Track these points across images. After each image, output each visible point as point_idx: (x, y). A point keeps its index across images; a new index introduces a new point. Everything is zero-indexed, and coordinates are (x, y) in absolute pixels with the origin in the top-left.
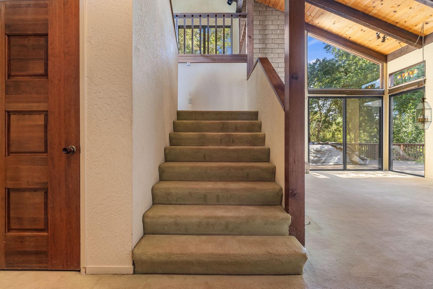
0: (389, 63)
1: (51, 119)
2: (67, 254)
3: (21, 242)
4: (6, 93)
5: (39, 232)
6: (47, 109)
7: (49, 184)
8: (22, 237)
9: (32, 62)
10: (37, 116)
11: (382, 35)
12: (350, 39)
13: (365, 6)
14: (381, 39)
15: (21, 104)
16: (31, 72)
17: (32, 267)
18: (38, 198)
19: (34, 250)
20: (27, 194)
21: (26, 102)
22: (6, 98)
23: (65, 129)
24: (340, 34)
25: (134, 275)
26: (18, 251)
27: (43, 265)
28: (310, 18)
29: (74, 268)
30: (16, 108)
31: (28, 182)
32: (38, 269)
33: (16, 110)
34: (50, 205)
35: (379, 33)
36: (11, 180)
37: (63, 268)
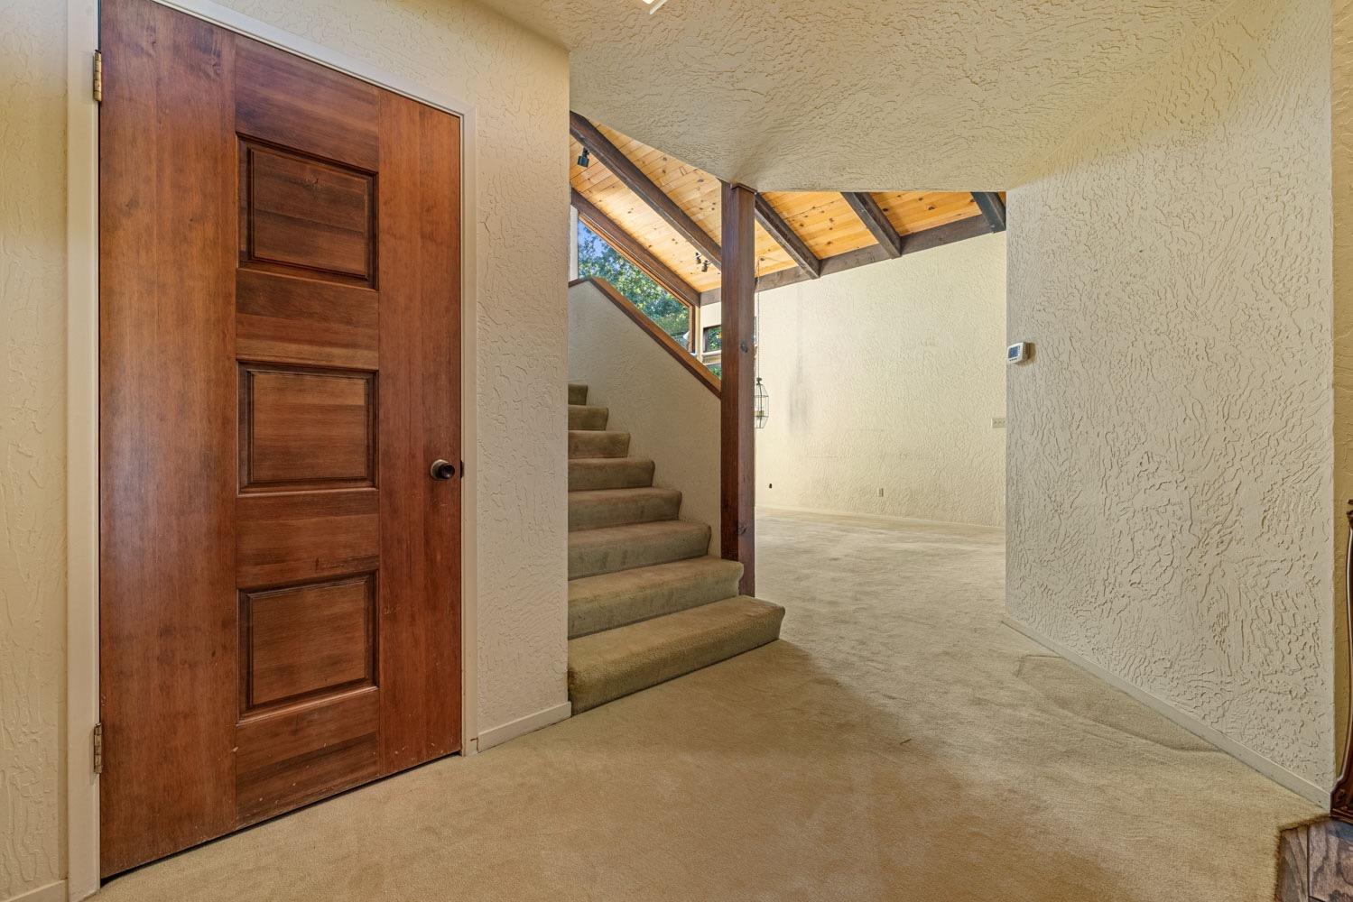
0: (702, 307)
1: (386, 393)
2: (428, 723)
3: (295, 732)
4: (241, 308)
5: (347, 691)
6: (375, 368)
7: (381, 559)
8: (299, 717)
9: (328, 234)
10: (343, 383)
11: (703, 259)
12: (651, 249)
13: (689, 202)
14: (702, 265)
15: (294, 347)
16: (323, 262)
17: (329, 790)
18: (350, 601)
19: (336, 741)
20: (311, 595)
21: (311, 342)
22: (239, 322)
23: (424, 418)
24: (636, 235)
25: (575, 717)
26: (283, 762)
27: (364, 772)
28: (588, 186)
29: (445, 751)
30: (276, 357)
31: (317, 561)
32: (347, 788)
33: (278, 360)
34: (384, 612)
35: (700, 254)
36: (257, 564)
37: (419, 761)
